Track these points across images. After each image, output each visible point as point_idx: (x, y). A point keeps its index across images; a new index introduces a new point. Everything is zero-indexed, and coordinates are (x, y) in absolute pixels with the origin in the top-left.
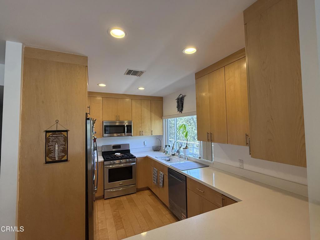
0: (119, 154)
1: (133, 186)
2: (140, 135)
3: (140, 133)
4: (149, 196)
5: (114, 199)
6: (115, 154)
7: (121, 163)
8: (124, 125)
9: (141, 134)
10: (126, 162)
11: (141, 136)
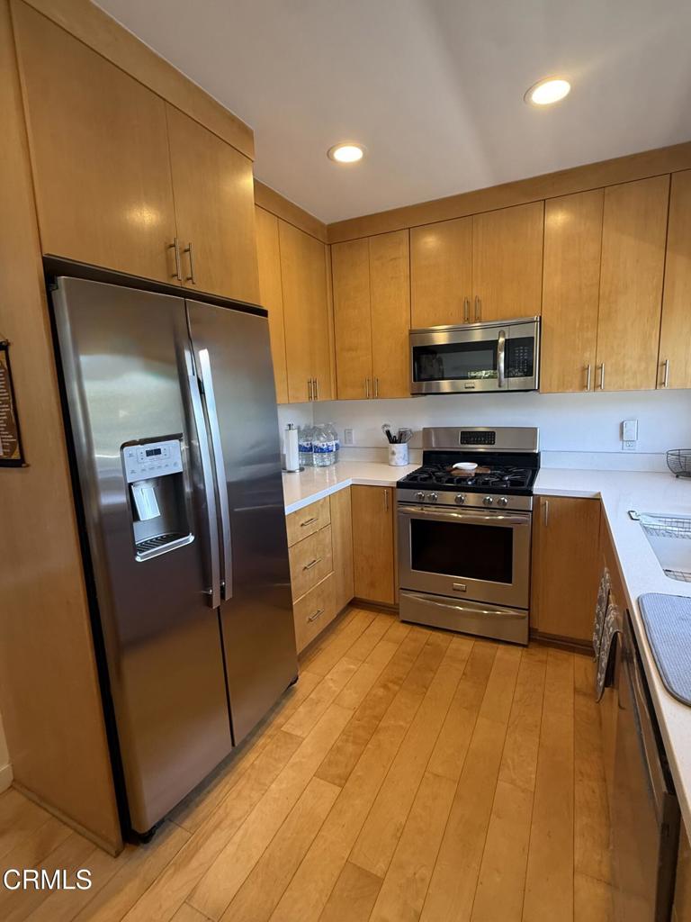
0: (469, 467)
1: (512, 612)
2: (583, 387)
3: (583, 377)
4: (576, 691)
5: (428, 632)
6: (454, 466)
7: (460, 504)
8: (496, 342)
9: (587, 380)
10: (487, 507)
11: (588, 395)
